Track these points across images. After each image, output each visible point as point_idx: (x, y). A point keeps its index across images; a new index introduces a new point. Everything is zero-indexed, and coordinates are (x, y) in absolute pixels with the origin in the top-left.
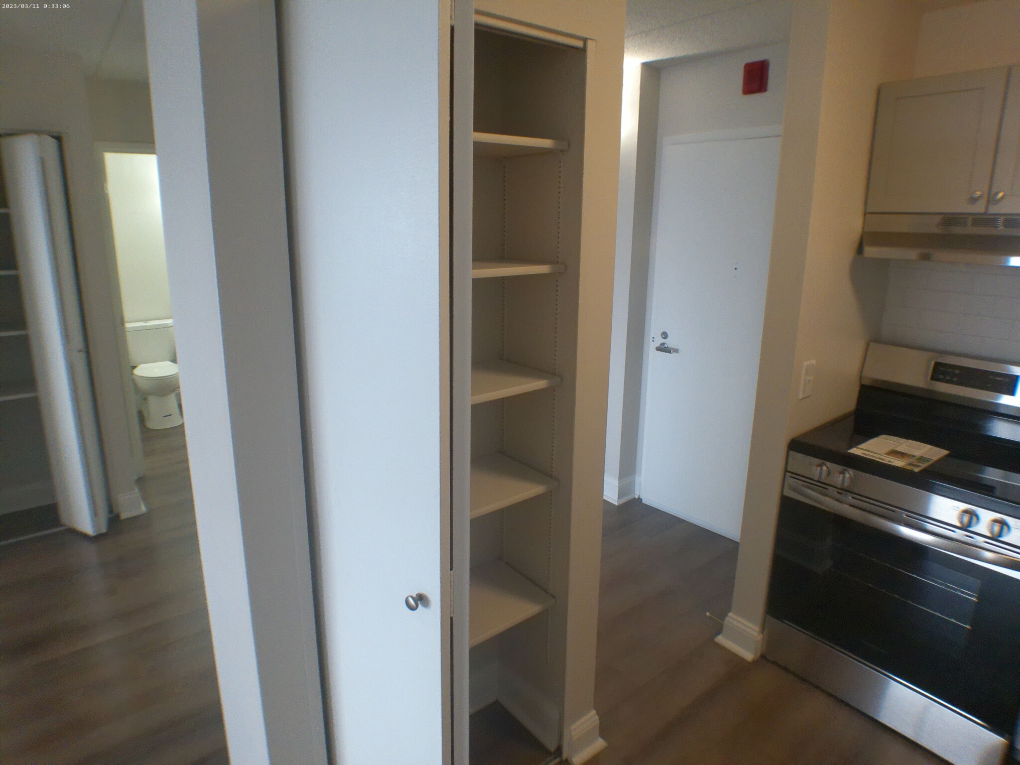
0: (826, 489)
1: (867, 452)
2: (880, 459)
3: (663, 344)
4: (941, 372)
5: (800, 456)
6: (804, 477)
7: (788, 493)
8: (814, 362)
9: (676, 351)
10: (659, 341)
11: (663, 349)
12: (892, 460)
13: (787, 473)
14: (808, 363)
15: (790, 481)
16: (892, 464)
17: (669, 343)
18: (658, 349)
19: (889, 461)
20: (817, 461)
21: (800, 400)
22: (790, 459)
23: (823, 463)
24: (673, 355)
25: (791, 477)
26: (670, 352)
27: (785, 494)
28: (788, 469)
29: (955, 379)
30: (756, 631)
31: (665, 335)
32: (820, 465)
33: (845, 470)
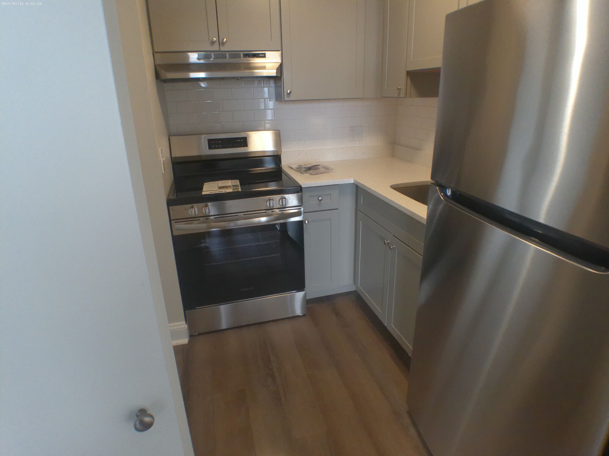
0: (199, 220)
4: (213, 144)
5: (176, 208)
6: (184, 219)
7: (176, 233)
13: (172, 221)
15: (176, 225)
16: (227, 192)
20: (188, 206)
22: (171, 212)
25: (175, 222)
27: (174, 234)
28: (172, 219)
29: (220, 146)
30: (183, 324)
32: (193, 207)
33: (207, 204)
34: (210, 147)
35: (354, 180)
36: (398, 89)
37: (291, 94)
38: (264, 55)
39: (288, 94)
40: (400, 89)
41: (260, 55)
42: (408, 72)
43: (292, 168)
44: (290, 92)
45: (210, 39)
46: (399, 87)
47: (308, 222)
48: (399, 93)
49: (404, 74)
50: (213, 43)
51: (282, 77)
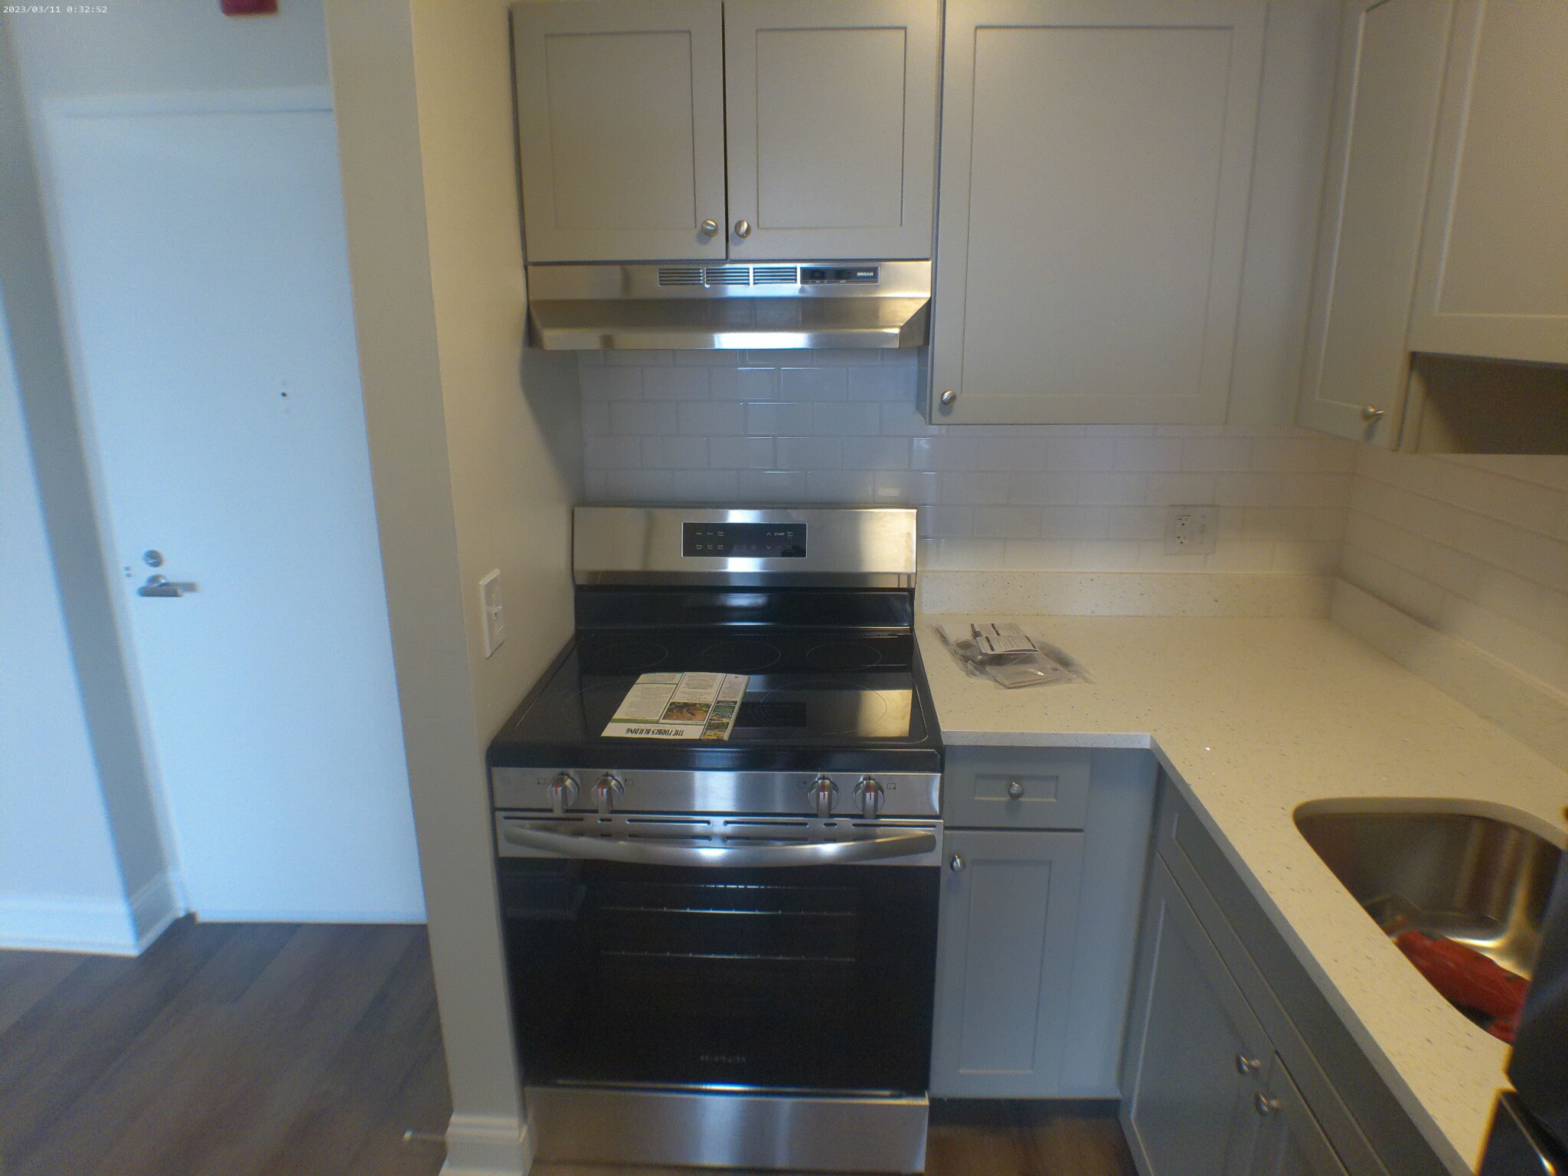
0: (582, 820)
1: (633, 726)
2: (660, 732)
3: (154, 579)
4: (699, 539)
5: (513, 773)
6: (533, 810)
7: (508, 851)
8: (495, 573)
9: (190, 587)
10: (144, 573)
11: (158, 589)
12: (679, 728)
13: (500, 815)
14: (484, 581)
15: (506, 826)
17: (169, 572)
18: (148, 591)
19: (677, 733)
20: (551, 773)
21: (488, 659)
22: (496, 784)
23: (562, 774)
24: (187, 598)
25: (506, 818)
26: (175, 594)
27: (502, 853)
28: (498, 805)
31: (154, 558)
32: (560, 779)
33: (607, 775)
34: (689, 551)
35: (1153, 740)
36: (1367, 416)
37: (956, 405)
38: (872, 274)
39: (945, 403)
40: (1375, 415)
41: (859, 274)
42: (1414, 356)
43: (944, 639)
44: (953, 398)
45: (700, 221)
46: (1372, 410)
47: (963, 863)
48: (1369, 433)
49: (1398, 364)
50: (707, 234)
51: (930, 347)
